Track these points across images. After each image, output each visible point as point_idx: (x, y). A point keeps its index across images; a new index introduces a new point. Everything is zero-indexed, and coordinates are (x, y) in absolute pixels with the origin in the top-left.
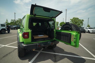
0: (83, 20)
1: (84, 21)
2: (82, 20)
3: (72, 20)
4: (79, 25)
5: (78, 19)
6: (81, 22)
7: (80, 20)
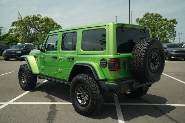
0: (174, 21)
1: (176, 23)
2: (171, 21)
3: (141, 20)
4: (165, 36)
5: (160, 16)
6: (170, 26)
7: (166, 20)
